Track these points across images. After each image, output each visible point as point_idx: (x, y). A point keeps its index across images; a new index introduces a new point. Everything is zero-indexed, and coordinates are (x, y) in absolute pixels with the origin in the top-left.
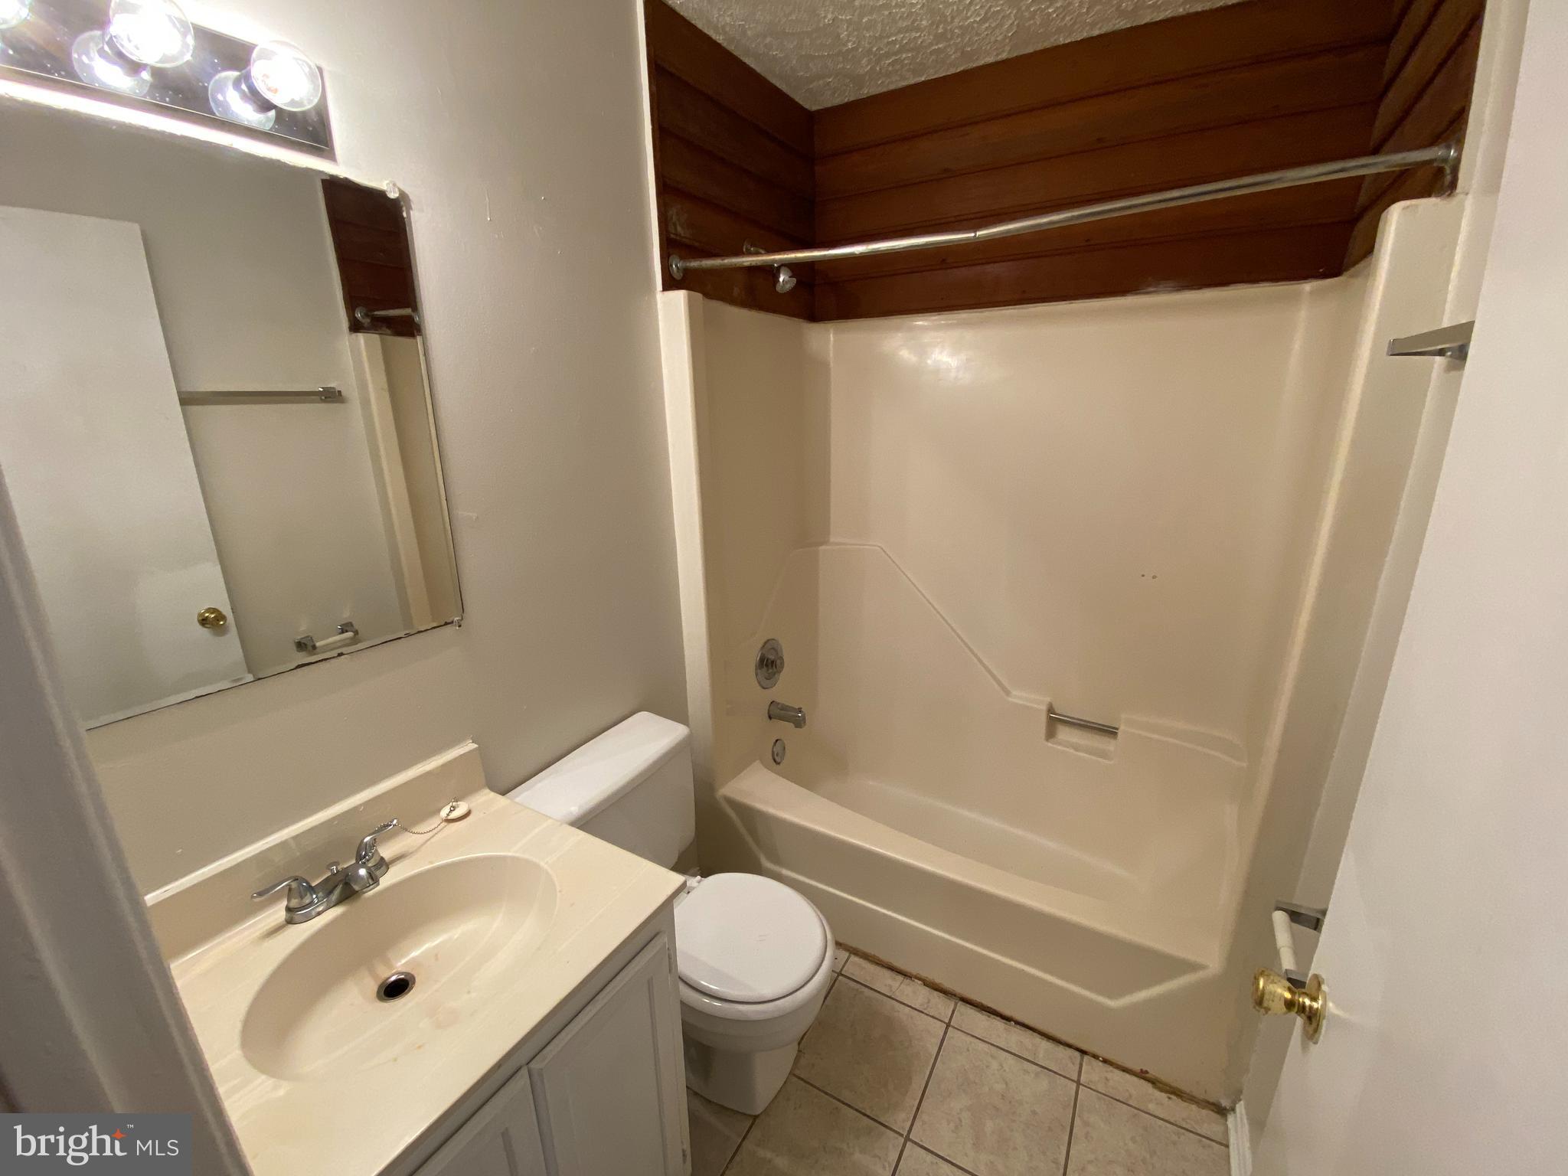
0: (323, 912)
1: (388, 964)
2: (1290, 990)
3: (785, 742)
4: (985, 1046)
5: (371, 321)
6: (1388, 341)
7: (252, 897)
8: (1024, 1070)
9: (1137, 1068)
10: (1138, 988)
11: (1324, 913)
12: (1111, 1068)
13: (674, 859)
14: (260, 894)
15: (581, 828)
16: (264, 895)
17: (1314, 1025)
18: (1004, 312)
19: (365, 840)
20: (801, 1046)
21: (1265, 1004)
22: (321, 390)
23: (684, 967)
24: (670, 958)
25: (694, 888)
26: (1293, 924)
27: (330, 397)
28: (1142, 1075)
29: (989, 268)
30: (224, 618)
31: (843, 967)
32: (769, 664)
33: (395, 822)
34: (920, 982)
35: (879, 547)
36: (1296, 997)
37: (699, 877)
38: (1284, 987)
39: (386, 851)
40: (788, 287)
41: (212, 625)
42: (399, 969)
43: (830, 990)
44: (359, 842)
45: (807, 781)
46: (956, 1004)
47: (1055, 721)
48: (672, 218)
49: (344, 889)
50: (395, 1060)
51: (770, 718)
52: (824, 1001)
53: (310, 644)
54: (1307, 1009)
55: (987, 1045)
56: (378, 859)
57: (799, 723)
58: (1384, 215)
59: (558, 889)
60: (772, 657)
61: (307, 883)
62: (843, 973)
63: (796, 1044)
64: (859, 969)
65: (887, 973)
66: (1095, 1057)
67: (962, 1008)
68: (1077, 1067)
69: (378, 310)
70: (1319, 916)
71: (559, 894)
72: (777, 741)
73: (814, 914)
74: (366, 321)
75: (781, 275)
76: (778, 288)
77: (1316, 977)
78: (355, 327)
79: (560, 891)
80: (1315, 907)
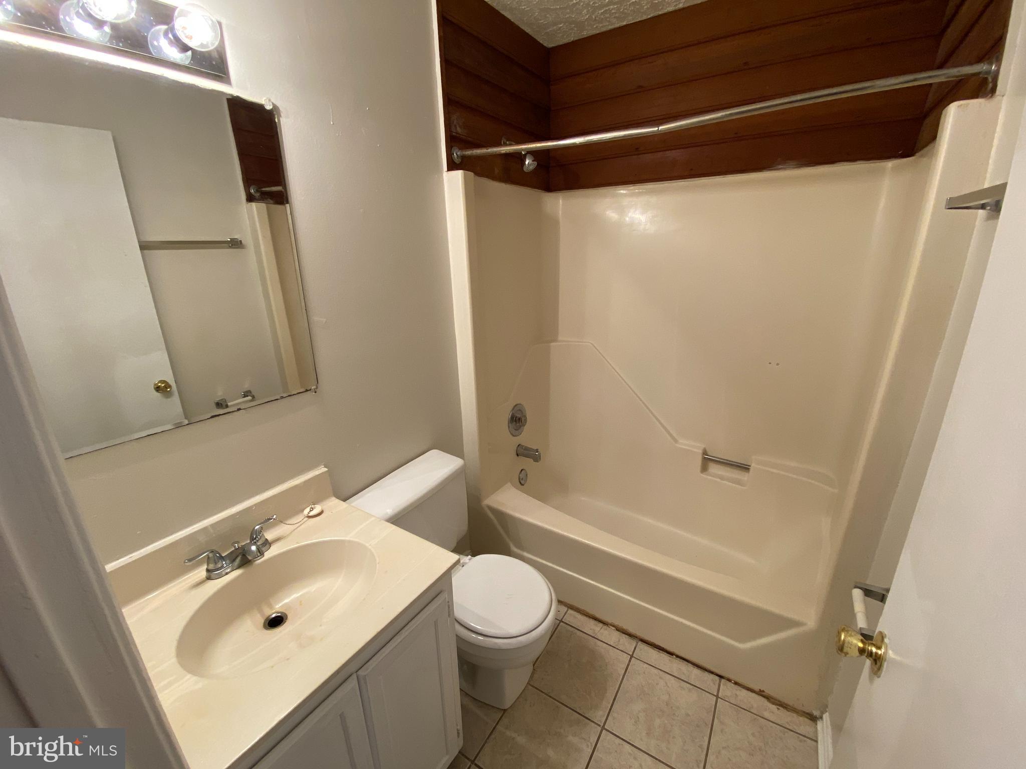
0: (229, 572)
1: (270, 606)
2: (862, 641)
3: (528, 471)
4: (656, 671)
5: (260, 195)
6: (945, 200)
7: (185, 562)
8: (682, 687)
9: (757, 688)
10: (761, 636)
11: (888, 590)
12: (741, 689)
13: (454, 545)
14: (190, 560)
15: (392, 523)
16: (192, 561)
17: (878, 664)
18: (678, 183)
19: (256, 528)
20: (535, 666)
21: (845, 650)
22: (229, 240)
23: (458, 613)
24: (449, 607)
25: (466, 563)
26: (866, 598)
27: (235, 245)
28: (761, 693)
29: (668, 153)
30: (170, 386)
31: (564, 617)
32: (517, 420)
33: (275, 516)
34: (613, 628)
35: (592, 344)
36: (867, 647)
37: (470, 556)
38: (859, 639)
39: (269, 535)
40: (532, 168)
41: (163, 391)
42: (277, 610)
43: (555, 631)
44: (252, 529)
45: (542, 497)
46: (637, 643)
47: (707, 460)
48: (453, 122)
49: (243, 558)
50: (272, 667)
51: (518, 455)
52: (550, 639)
53: (224, 404)
54: (874, 654)
55: (657, 670)
56: (264, 540)
57: (537, 459)
58: (944, 112)
59: (378, 561)
60: (519, 416)
61: (219, 554)
62: (563, 620)
63: (532, 665)
64: (574, 618)
65: (592, 622)
66: (729, 680)
67: (641, 646)
68: (717, 687)
69: (265, 187)
70: (884, 593)
71: (378, 565)
72: (522, 470)
73: (544, 581)
74: (257, 195)
75: (527, 160)
76: (525, 169)
77: (881, 633)
78: (250, 199)
79: (378, 563)
80: (882, 587)
